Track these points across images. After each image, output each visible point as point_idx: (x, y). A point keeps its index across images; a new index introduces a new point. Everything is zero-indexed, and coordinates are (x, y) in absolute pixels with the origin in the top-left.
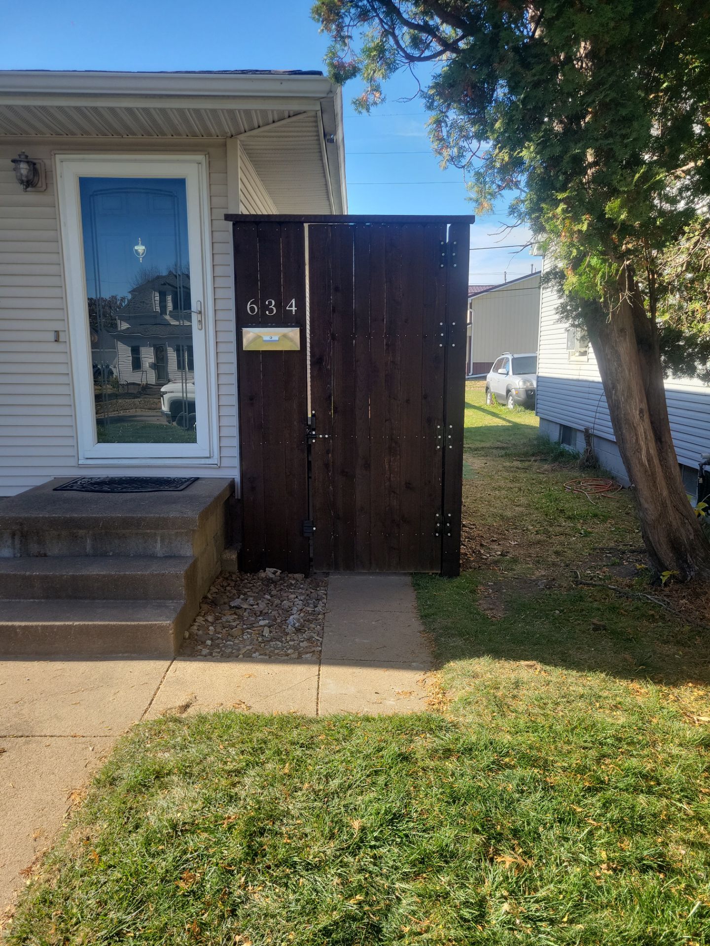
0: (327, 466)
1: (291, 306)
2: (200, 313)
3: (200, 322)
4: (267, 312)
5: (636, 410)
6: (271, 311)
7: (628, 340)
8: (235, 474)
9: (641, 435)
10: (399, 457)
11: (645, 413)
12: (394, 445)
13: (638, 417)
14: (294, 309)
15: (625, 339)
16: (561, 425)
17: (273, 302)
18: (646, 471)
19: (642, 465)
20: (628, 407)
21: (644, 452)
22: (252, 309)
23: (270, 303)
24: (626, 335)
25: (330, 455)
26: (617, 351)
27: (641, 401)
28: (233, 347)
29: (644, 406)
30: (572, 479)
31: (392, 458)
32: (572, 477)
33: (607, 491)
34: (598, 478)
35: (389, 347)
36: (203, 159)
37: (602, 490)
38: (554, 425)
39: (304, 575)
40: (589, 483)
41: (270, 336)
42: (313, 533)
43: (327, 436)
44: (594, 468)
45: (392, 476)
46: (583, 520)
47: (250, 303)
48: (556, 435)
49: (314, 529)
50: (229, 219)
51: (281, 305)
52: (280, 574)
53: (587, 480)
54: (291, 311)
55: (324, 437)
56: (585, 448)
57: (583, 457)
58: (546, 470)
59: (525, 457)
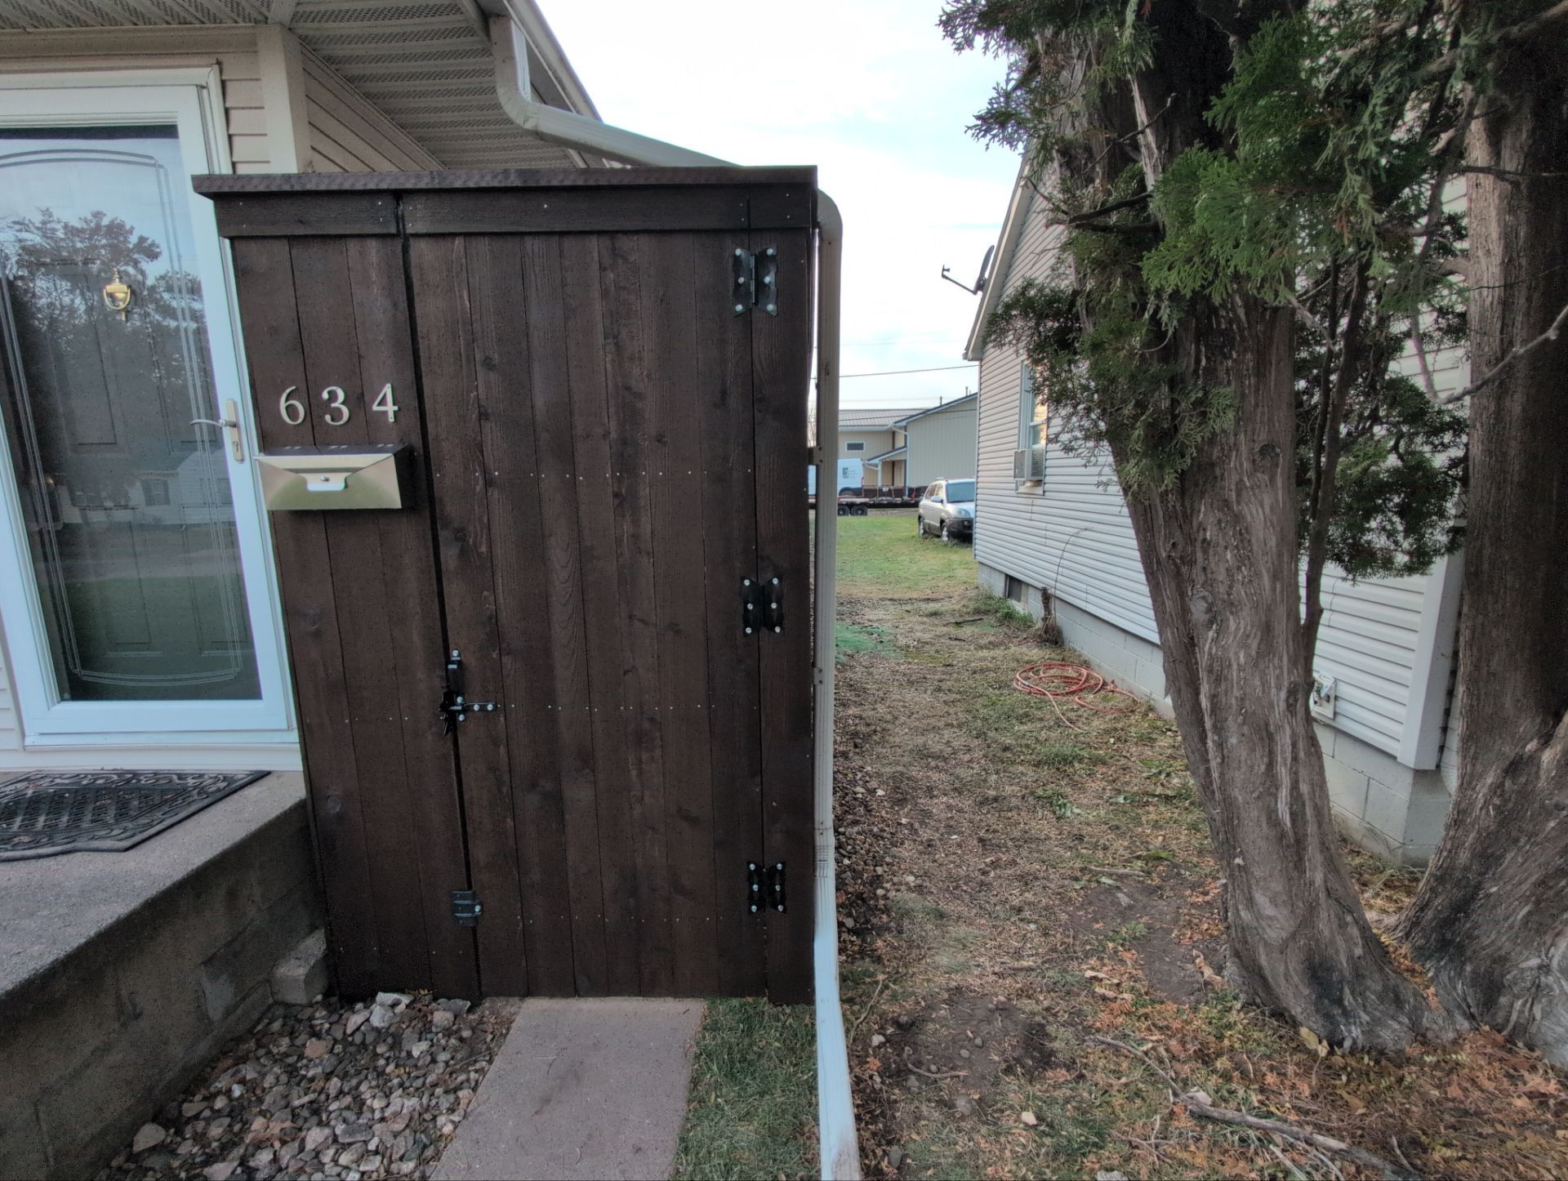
0: (496, 771)
1: (383, 402)
2: (231, 424)
3: (238, 444)
4: (328, 418)
5: (1279, 688)
6: (335, 416)
7: (1279, 483)
9: (1283, 752)
10: (658, 752)
11: (1300, 695)
12: (646, 725)
13: (1283, 705)
14: (390, 408)
16: (1007, 575)
17: (341, 393)
18: (1282, 836)
19: (1273, 820)
20: (1257, 682)
21: (1284, 793)
22: (291, 410)
23: (333, 396)
25: (503, 749)
26: (1238, 518)
27: (1295, 661)
29: (1300, 674)
30: (1027, 662)
31: (645, 756)
32: (1026, 658)
33: (1081, 690)
34: (1064, 663)
35: (625, 501)
36: (209, 76)
37: (1074, 688)
38: (997, 574)
39: (469, 1004)
40: (1052, 672)
41: (322, 476)
42: (476, 918)
43: (490, 707)
44: (1056, 643)
45: (647, 793)
46: (1058, 769)
47: (284, 396)
48: (999, 587)
49: (477, 908)
50: (204, 190)
51: (359, 401)
52: (407, 1006)
53: (1050, 667)
54: (385, 413)
55: (483, 709)
56: (1042, 613)
57: (1040, 625)
58: (990, 643)
59: (961, 616)
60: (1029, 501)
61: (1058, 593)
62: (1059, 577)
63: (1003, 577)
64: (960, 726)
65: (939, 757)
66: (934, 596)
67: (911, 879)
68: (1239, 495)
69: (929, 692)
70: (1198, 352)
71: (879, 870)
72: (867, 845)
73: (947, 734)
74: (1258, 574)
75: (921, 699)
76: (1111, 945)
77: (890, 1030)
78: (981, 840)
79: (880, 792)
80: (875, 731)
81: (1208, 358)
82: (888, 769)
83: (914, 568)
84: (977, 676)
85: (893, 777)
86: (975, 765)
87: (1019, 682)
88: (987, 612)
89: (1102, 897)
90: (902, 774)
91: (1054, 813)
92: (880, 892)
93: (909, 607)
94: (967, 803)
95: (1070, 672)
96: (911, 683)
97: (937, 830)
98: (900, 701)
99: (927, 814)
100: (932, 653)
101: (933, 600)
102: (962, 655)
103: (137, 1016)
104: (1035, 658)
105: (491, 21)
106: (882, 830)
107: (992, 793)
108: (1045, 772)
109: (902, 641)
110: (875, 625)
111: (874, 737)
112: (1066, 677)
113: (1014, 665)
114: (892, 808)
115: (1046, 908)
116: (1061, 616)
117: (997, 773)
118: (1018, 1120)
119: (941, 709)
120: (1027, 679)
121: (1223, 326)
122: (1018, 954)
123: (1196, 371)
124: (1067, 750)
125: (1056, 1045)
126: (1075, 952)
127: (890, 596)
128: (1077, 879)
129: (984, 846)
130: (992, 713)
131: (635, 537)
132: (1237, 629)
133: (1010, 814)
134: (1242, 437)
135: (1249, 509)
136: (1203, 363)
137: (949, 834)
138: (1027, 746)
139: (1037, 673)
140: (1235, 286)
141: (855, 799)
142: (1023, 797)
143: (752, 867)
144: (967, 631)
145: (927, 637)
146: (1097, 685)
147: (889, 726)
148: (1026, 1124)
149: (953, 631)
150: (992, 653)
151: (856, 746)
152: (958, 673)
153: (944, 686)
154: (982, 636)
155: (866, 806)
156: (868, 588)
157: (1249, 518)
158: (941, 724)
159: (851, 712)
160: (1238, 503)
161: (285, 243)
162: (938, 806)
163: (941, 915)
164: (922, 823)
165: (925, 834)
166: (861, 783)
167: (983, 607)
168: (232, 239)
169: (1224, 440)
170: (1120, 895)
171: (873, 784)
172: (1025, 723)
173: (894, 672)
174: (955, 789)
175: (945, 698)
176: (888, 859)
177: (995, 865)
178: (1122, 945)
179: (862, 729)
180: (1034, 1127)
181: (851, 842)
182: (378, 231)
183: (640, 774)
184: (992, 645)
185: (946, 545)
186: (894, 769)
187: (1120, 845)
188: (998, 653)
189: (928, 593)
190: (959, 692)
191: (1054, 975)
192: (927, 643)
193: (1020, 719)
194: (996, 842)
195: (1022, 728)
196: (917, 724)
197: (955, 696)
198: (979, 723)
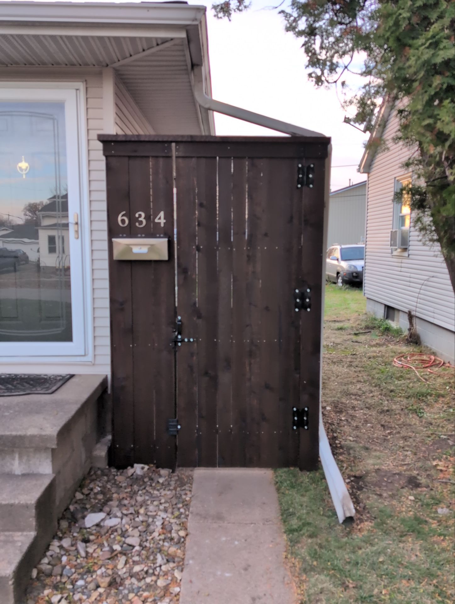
0: (191, 367)
1: (160, 218)
2: (77, 224)
3: (77, 232)
4: (137, 224)
6: (141, 223)
8: (107, 371)
10: (258, 360)
12: (254, 348)
14: (162, 221)
16: (385, 305)
17: (143, 215)
22: (123, 221)
23: (140, 216)
25: (195, 358)
28: (106, 255)
30: (400, 353)
31: (253, 361)
32: (399, 351)
33: (431, 366)
34: (421, 353)
35: (250, 258)
36: (81, 85)
37: (427, 365)
38: (379, 304)
39: (171, 470)
40: (414, 358)
41: (139, 247)
42: (178, 431)
43: (192, 340)
44: (417, 343)
45: (252, 377)
46: (419, 399)
47: (121, 215)
48: (380, 313)
49: (179, 427)
50: (101, 139)
51: (150, 218)
52: (148, 469)
53: (413, 355)
54: (160, 223)
55: (189, 341)
56: (408, 326)
57: (406, 333)
58: (377, 344)
59: (357, 330)
60: (400, 260)
61: (418, 314)
62: (418, 305)
63: (383, 307)
64: (365, 382)
65: (356, 395)
66: (338, 319)
67: (351, 438)
69: (345, 367)
71: (335, 435)
73: (359, 385)
75: (342, 370)
76: (444, 456)
77: (352, 479)
78: (382, 426)
79: (328, 408)
84: (372, 360)
86: (375, 398)
87: (397, 363)
88: (373, 328)
89: (441, 442)
90: (338, 401)
91: (418, 416)
92: (337, 442)
94: (374, 413)
95: (425, 357)
97: (360, 422)
99: (354, 416)
100: (343, 349)
101: (338, 322)
102: (360, 349)
104: (404, 351)
105: (195, 67)
107: (386, 408)
108: (412, 400)
112: (423, 360)
113: (393, 354)
114: (336, 414)
115: (415, 446)
116: (419, 328)
117: (388, 400)
118: (407, 498)
119: (353, 374)
120: (401, 361)
122: (403, 460)
124: (424, 390)
125: (421, 482)
126: (429, 459)
128: (429, 437)
129: (384, 428)
130: (382, 376)
131: (254, 272)
133: (396, 416)
137: (366, 423)
138: (402, 390)
139: (406, 358)
142: (402, 410)
143: (295, 409)
144: (362, 338)
145: (338, 341)
146: (439, 364)
148: (411, 500)
149: (355, 338)
150: (379, 349)
152: (361, 358)
153: (354, 364)
154: (372, 340)
158: (354, 381)
161: (127, 159)
162: (359, 414)
163: (367, 449)
164: (352, 420)
165: (354, 424)
167: (370, 325)
168: (107, 157)
170: (449, 441)
172: (400, 380)
174: (367, 408)
175: (354, 369)
176: (338, 431)
177: (390, 434)
178: (450, 456)
180: (413, 501)
182: (164, 155)
183: (250, 369)
185: (341, 289)
186: (333, 399)
188: (383, 349)
189: (334, 317)
190: (362, 367)
191: (420, 464)
192: (339, 344)
193: (398, 379)
194: (389, 426)
195: (399, 382)
196: (341, 381)
197: (360, 369)
198: (375, 381)
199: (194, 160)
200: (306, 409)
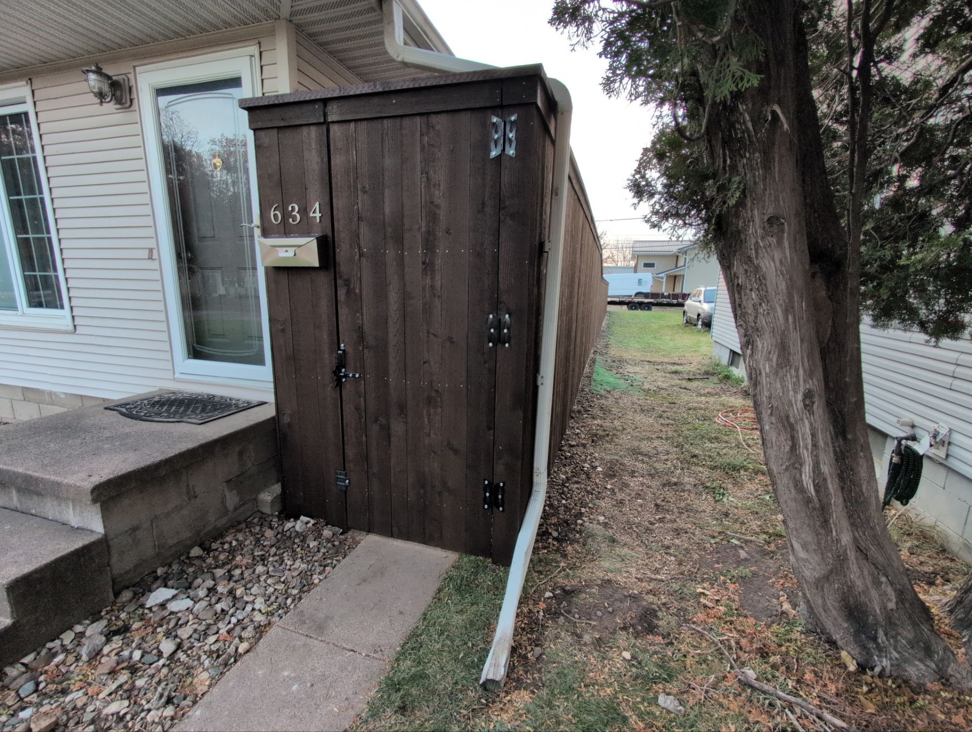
0: (359, 410)
1: (314, 212)
4: (291, 220)
5: (795, 392)
6: (294, 220)
7: (786, 244)
9: (804, 439)
10: (439, 410)
11: (816, 399)
12: (434, 394)
13: (800, 405)
14: (318, 215)
15: (780, 243)
16: (731, 350)
17: (297, 209)
19: (800, 488)
20: (779, 386)
21: (807, 469)
22: (276, 216)
23: (293, 209)
24: (783, 231)
25: (362, 399)
26: (757, 269)
27: (810, 374)
29: (816, 384)
30: (730, 407)
31: (432, 411)
32: (731, 404)
36: (255, 50)
38: (725, 349)
39: (341, 530)
40: (746, 415)
41: (285, 249)
42: (346, 486)
43: (357, 376)
45: (432, 432)
46: (727, 473)
47: (273, 209)
48: (725, 358)
49: (347, 481)
50: (243, 106)
51: (304, 211)
52: (313, 525)
53: (746, 411)
54: (315, 217)
55: (354, 376)
58: (708, 393)
59: (694, 375)
63: (729, 351)
64: (667, 439)
65: (646, 455)
66: (679, 362)
67: (602, 518)
68: (757, 252)
69: (653, 417)
70: (724, 154)
71: (583, 510)
72: (580, 496)
73: (656, 443)
74: (773, 308)
75: (646, 420)
76: (722, 578)
77: (558, 592)
78: (657, 505)
79: (599, 469)
80: (608, 435)
81: (731, 158)
82: (608, 457)
83: (672, 344)
84: (691, 412)
85: (611, 461)
86: (669, 463)
87: (720, 419)
88: (713, 374)
89: (728, 550)
90: (617, 461)
91: (715, 498)
93: (659, 367)
96: (642, 411)
97: (630, 495)
98: (631, 420)
99: (627, 485)
100: (665, 395)
101: (678, 364)
102: (684, 398)
103: (196, 497)
104: (737, 405)
106: (593, 489)
107: (674, 480)
108: (717, 474)
109: (646, 386)
110: (631, 375)
111: (607, 438)
113: (721, 407)
114: (604, 478)
115: (686, 549)
117: (682, 469)
118: (620, 654)
119: (657, 427)
120: (726, 417)
121: (739, 136)
122: (657, 571)
123: (724, 168)
125: (660, 623)
126: (695, 577)
127: (648, 359)
128: (714, 537)
129: (657, 509)
130: (692, 434)
131: (432, 287)
132: (763, 347)
133: (682, 494)
134: (756, 212)
135: (764, 262)
136: (728, 162)
137: (637, 498)
138: (710, 457)
139: (735, 414)
140: (744, 107)
141: (582, 470)
142: (695, 485)
143: (486, 482)
144: (694, 384)
145: (664, 385)
147: (619, 433)
148: (624, 659)
149: (684, 383)
150: (707, 399)
151: (593, 442)
152: (678, 408)
153: (665, 415)
154: (704, 388)
155: (587, 475)
156: (635, 354)
157: (764, 269)
158: (654, 436)
159: (596, 422)
160: (757, 258)
161: (276, 131)
162: (634, 483)
163: (614, 541)
164: (621, 489)
165: (619, 496)
166: (589, 462)
167: (711, 371)
168: (255, 130)
169: (745, 215)
170: (741, 551)
171: (597, 464)
172: (713, 443)
173: (633, 404)
174: (650, 475)
175: (663, 422)
176: (590, 505)
177: (661, 520)
178: (731, 580)
179: (600, 433)
180: (629, 661)
181: (571, 492)
182: (316, 121)
183: (429, 421)
184: (709, 394)
185: (699, 331)
186: (613, 458)
187: (755, 525)
188: (712, 399)
189: (676, 360)
190: (674, 420)
191: (676, 586)
192: (663, 389)
193: (710, 440)
194: (667, 508)
195: (710, 445)
196: (638, 434)
197: (670, 421)
198: (681, 439)
199: (352, 125)
200: (501, 484)
